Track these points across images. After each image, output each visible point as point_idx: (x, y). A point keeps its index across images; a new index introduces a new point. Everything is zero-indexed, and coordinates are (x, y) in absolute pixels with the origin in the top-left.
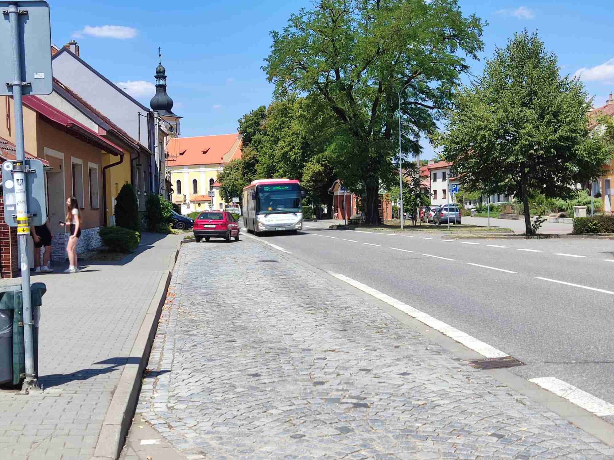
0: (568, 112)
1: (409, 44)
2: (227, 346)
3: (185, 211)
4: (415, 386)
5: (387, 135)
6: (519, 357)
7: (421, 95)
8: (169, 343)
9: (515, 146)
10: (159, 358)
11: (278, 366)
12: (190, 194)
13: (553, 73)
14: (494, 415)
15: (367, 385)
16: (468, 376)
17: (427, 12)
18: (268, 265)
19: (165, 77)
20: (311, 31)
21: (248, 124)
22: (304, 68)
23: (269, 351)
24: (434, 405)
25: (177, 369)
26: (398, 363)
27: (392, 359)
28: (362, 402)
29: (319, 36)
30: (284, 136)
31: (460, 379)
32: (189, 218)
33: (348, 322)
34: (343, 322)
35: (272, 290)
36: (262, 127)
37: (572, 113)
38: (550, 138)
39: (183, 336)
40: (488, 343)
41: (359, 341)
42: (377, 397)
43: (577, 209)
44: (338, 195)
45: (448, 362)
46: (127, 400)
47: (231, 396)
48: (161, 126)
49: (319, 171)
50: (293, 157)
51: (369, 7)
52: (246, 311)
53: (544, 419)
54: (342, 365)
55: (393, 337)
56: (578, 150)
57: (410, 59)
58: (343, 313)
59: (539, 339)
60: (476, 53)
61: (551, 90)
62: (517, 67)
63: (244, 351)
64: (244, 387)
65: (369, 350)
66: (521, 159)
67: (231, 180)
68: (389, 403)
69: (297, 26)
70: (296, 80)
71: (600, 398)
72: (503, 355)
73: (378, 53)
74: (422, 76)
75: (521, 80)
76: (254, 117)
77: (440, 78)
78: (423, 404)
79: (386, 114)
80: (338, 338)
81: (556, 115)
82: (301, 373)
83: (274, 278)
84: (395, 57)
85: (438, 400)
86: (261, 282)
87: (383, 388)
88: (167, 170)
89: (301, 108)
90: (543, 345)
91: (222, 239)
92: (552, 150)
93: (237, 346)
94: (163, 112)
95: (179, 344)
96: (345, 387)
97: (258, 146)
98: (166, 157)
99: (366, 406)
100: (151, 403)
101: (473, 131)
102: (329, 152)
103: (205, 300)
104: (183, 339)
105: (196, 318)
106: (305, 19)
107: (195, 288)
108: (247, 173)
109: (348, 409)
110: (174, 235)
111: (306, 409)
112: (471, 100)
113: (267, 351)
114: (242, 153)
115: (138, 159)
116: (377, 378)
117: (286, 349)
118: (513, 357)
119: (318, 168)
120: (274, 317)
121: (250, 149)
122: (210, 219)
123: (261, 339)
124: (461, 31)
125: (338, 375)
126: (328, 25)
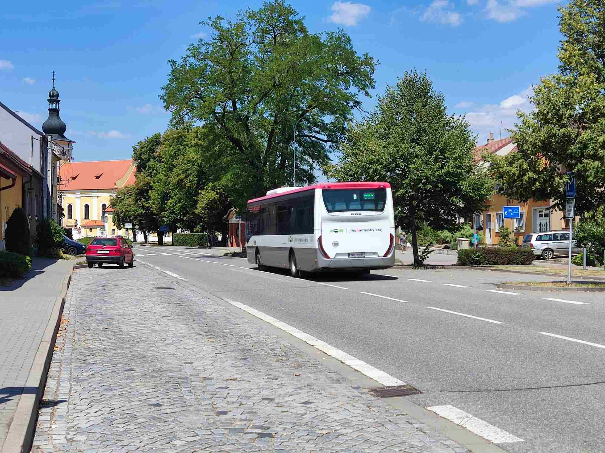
0: (453, 149)
1: (304, 79)
2: (126, 376)
3: (76, 236)
4: (317, 415)
5: (282, 165)
6: (416, 385)
7: (315, 128)
8: (66, 372)
9: (405, 180)
10: (55, 388)
11: (180, 395)
12: (82, 219)
13: (440, 112)
14: (396, 443)
15: (270, 414)
16: (369, 405)
17: (322, 49)
18: (163, 291)
19: (58, 102)
20: (209, 62)
21: (143, 150)
22: (201, 98)
23: (169, 381)
24: (337, 435)
25: (75, 399)
26: (300, 391)
27: (293, 388)
28: (266, 432)
29: (217, 67)
30: (179, 164)
31: (361, 408)
32: (80, 243)
33: (248, 350)
34: (243, 350)
35: (169, 318)
36: (157, 153)
37: (458, 150)
38: (437, 173)
39: (79, 365)
40: (386, 371)
41: (260, 369)
42: (281, 426)
43: (460, 241)
44: (233, 222)
45: (348, 390)
46: (24, 433)
47: (132, 427)
48: (54, 151)
49: (214, 199)
50: (188, 185)
51: (266, 41)
52: (143, 339)
53: (444, 447)
54: (244, 394)
55: (293, 365)
56: (463, 186)
57: (305, 94)
58: (242, 342)
59: (434, 368)
60: (367, 89)
61: (438, 128)
62: (407, 105)
63: (144, 380)
64: (145, 418)
65: (270, 378)
66: (410, 192)
67: (124, 205)
68: (294, 433)
69: (194, 57)
70: (192, 109)
71: (495, 425)
72: (400, 383)
73: (274, 86)
74: (316, 110)
75: (410, 118)
76: (149, 144)
77: (333, 113)
78: (327, 433)
79: (281, 144)
80: (239, 367)
81: (443, 151)
82: (203, 403)
83: (170, 305)
84: (290, 91)
85: (341, 429)
86: (158, 309)
87: (286, 417)
88: (59, 194)
89: (197, 136)
90: (438, 373)
91: (116, 265)
92: (439, 184)
93: (137, 376)
94: (55, 136)
95: (75, 374)
96: (249, 416)
97: (152, 172)
98: (58, 181)
99: (270, 435)
100: (49, 434)
101: (365, 165)
102: (225, 180)
103: (101, 328)
104: (80, 368)
105: (92, 347)
106: (203, 50)
107: (90, 315)
108: (140, 199)
109: (253, 439)
110: (65, 261)
111: (210, 439)
112: (364, 135)
113: (167, 380)
114: (136, 179)
115: (30, 184)
116: (281, 407)
117: (187, 378)
118: (410, 386)
119: (213, 195)
120: (173, 345)
121: (144, 175)
122: (104, 244)
123: (161, 368)
124: (354, 69)
125: (241, 404)
126: (226, 57)
